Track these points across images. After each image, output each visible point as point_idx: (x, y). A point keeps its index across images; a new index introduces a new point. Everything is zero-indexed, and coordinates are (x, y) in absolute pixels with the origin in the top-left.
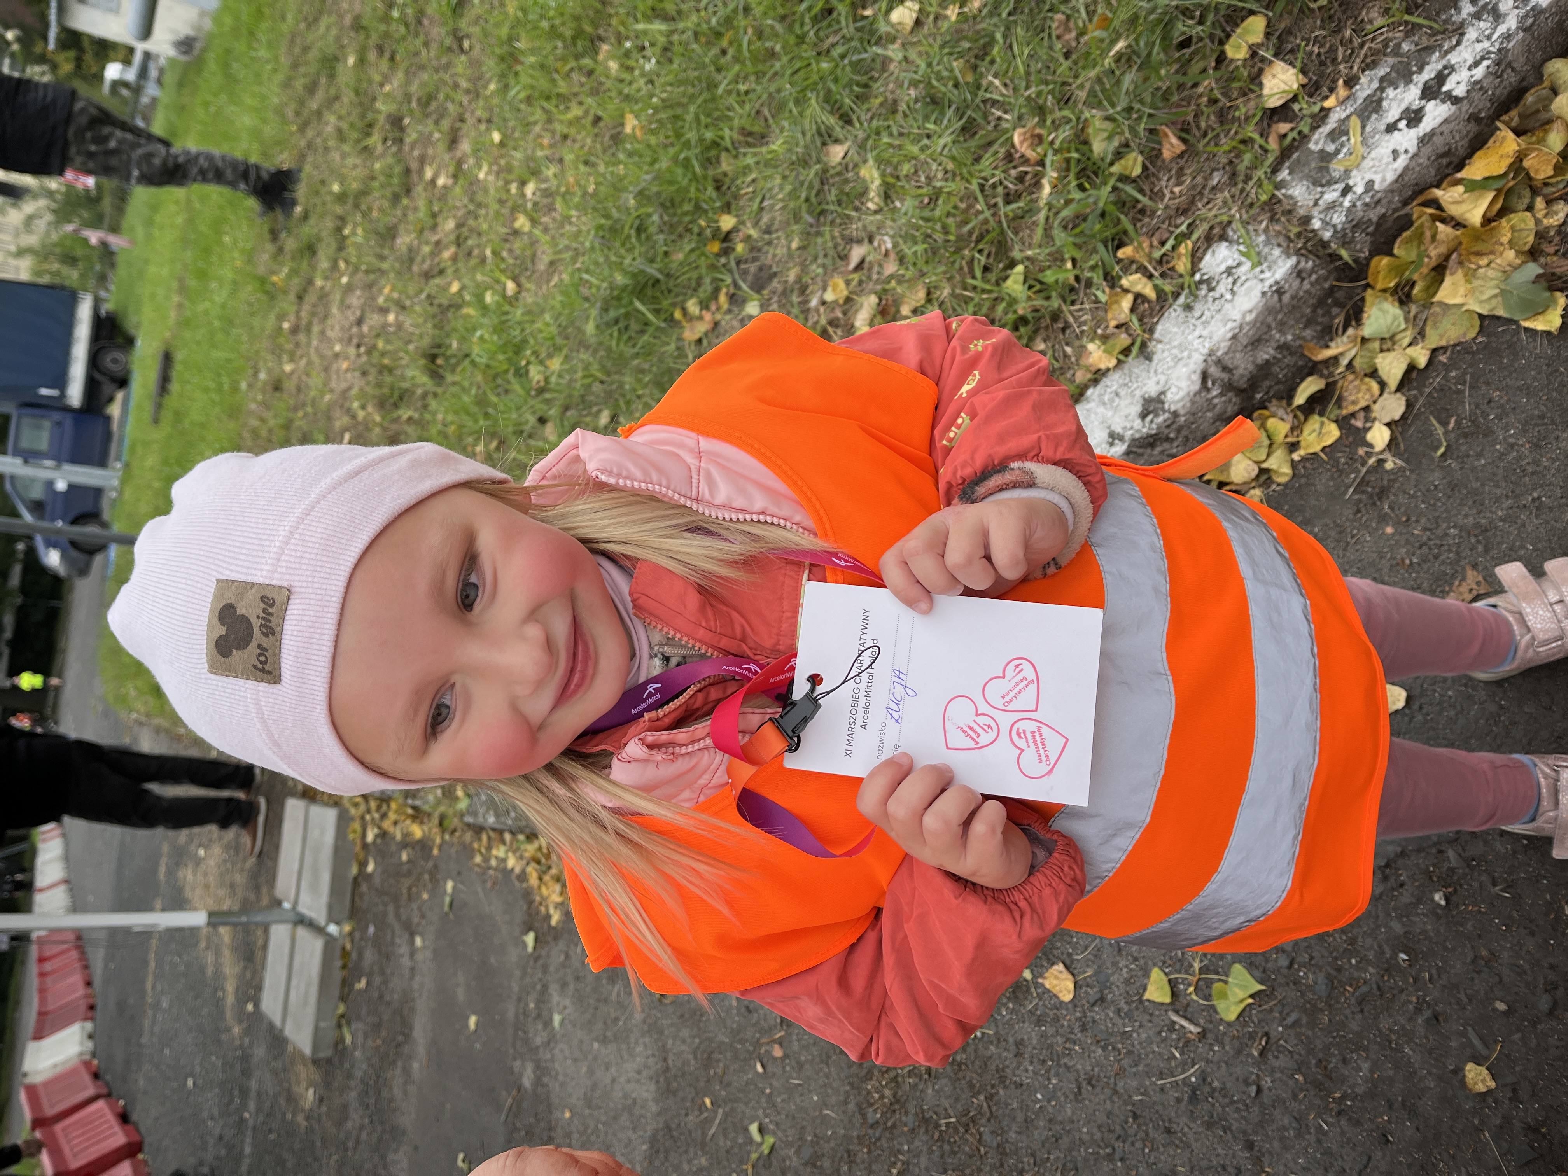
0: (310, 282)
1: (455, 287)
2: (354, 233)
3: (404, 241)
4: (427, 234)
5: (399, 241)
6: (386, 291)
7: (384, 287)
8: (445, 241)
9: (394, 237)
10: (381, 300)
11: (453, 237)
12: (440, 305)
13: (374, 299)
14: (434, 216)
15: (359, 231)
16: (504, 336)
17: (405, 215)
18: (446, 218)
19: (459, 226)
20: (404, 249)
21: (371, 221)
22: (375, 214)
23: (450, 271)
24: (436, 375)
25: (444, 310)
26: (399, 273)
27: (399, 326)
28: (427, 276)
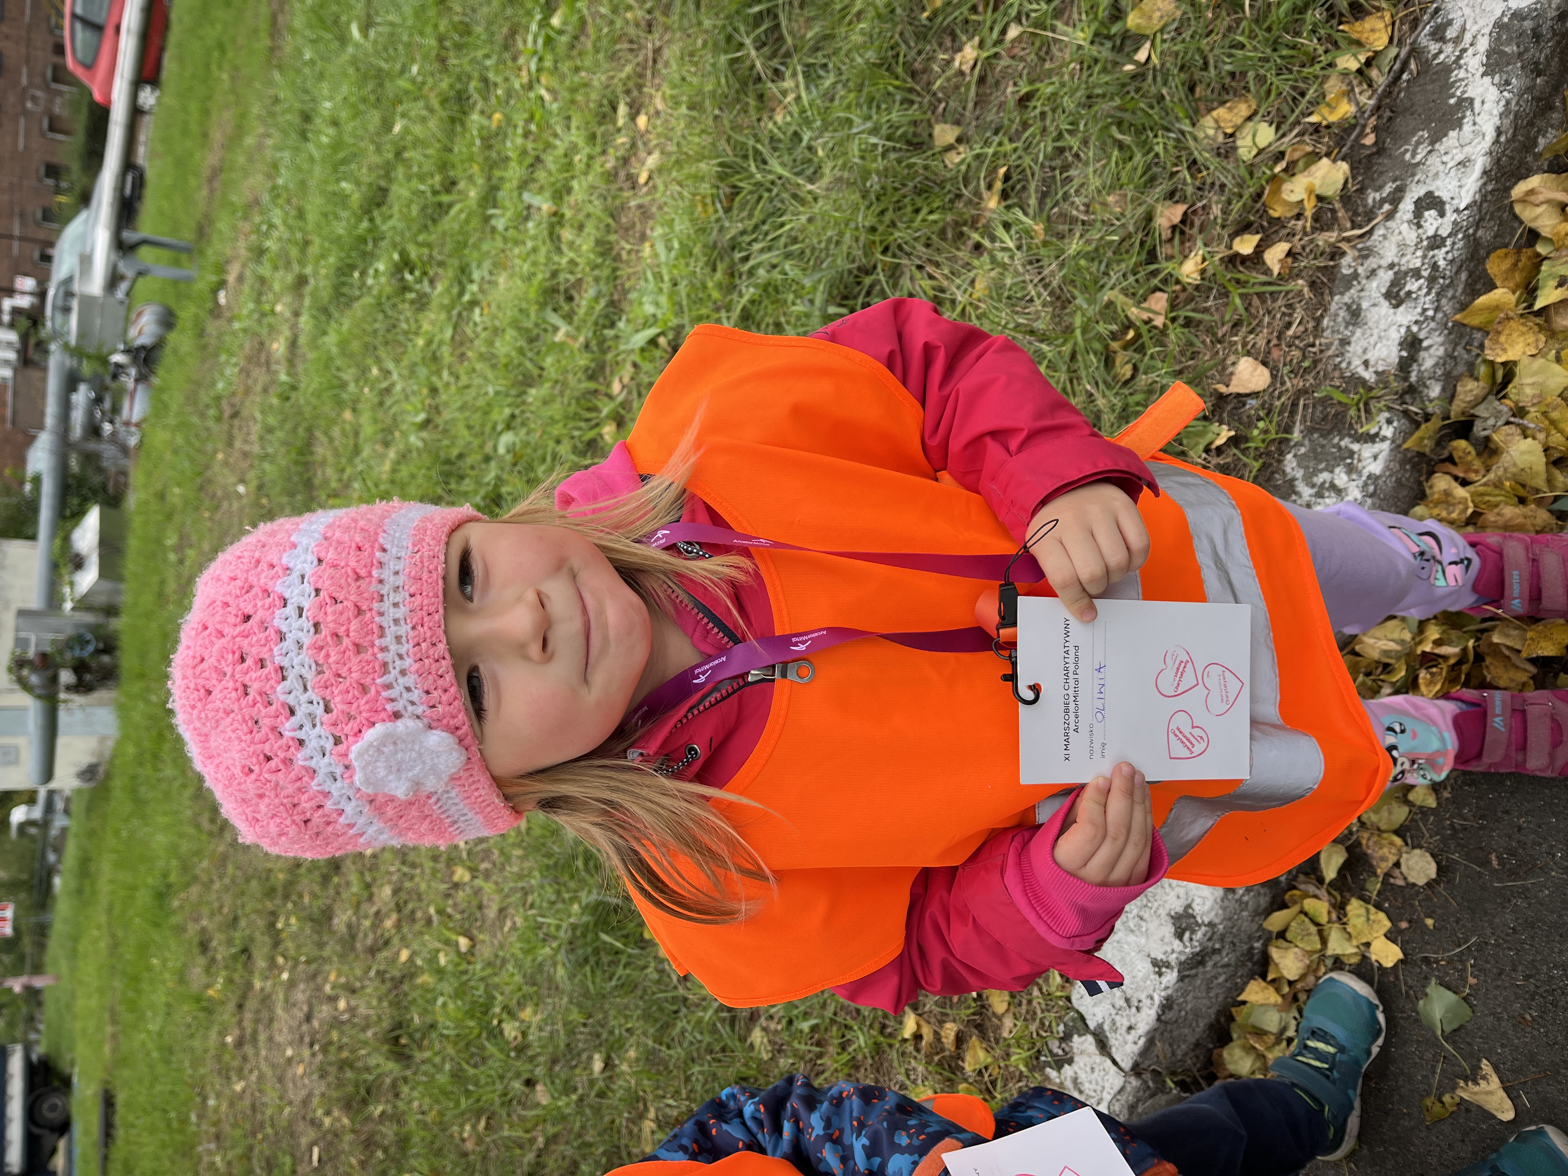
0: (249, 986)
1: (404, 955)
2: (288, 925)
3: (341, 919)
4: (365, 906)
5: (336, 921)
6: (332, 977)
7: (329, 973)
8: (384, 910)
9: (330, 918)
10: (328, 988)
11: (392, 905)
12: (392, 979)
13: (319, 988)
14: (368, 886)
15: (293, 920)
16: (468, 998)
17: (338, 893)
18: (382, 885)
19: (396, 892)
20: (343, 929)
21: (304, 909)
22: (306, 899)
23: (396, 941)
24: (401, 1055)
25: (397, 983)
26: (342, 956)
27: (352, 1010)
28: (373, 951)
